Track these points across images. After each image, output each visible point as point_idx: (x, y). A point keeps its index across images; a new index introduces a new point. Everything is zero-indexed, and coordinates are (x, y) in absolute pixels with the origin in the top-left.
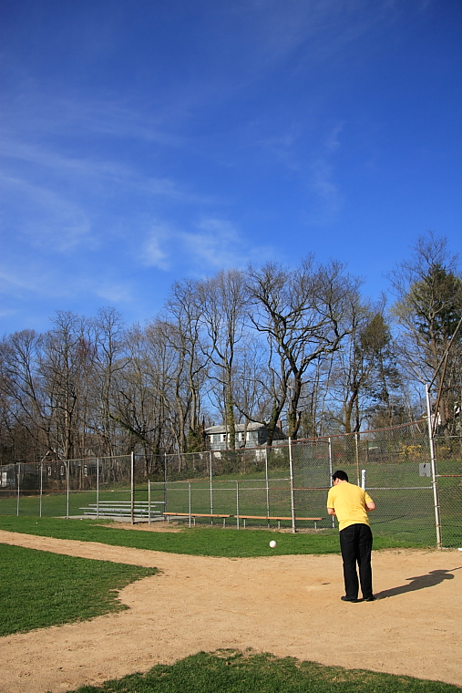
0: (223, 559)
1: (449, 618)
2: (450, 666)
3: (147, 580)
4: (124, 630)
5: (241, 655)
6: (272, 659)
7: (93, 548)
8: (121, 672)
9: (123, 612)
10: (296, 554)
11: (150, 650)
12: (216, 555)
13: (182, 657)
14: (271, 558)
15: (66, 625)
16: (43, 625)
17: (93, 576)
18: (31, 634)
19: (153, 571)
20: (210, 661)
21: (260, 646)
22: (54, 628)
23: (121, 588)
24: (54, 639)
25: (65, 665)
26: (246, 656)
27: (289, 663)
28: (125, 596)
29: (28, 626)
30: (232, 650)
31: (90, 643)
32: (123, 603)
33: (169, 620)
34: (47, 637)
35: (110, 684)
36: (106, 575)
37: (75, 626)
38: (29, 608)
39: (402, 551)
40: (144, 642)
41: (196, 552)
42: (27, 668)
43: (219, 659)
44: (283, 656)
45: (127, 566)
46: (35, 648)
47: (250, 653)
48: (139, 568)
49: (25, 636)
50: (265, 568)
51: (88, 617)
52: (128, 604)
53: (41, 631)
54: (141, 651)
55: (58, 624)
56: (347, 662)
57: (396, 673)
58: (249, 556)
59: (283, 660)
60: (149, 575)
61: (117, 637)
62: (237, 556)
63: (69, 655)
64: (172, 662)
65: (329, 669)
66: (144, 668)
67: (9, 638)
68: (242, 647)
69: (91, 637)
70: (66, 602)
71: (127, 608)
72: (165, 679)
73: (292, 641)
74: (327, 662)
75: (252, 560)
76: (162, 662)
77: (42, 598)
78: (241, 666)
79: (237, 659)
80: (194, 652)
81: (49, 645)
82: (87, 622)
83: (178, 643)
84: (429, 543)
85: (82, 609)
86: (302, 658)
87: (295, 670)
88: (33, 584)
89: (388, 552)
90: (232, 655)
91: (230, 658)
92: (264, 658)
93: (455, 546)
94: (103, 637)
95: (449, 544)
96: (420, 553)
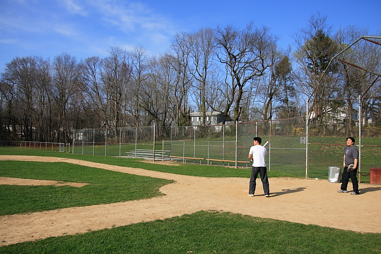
0: (204, 178)
1: (306, 204)
2: (303, 219)
3: (170, 185)
4: (166, 202)
5: (218, 212)
6: (231, 214)
7: (139, 171)
8: (170, 216)
11: (180, 209)
12: (200, 176)
13: (194, 212)
14: (226, 178)
15: (141, 200)
16: (131, 200)
17: (145, 182)
18: (126, 203)
19: (172, 182)
20: (206, 214)
21: (226, 210)
22: (136, 201)
23: (159, 187)
24: (137, 205)
25: (146, 213)
26: (221, 212)
27: (239, 216)
28: (162, 190)
29: (124, 200)
30: (215, 211)
31: (154, 207)
32: (162, 193)
33: (185, 200)
34: (134, 204)
35: (167, 219)
36: (151, 182)
37: (144, 200)
38: (121, 194)
39: (289, 178)
40: (177, 207)
41: (190, 175)
42: (131, 213)
43: (210, 213)
45: (159, 179)
46: (130, 207)
48: (165, 180)
49: (124, 203)
51: (149, 197)
52: (165, 193)
53: (131, 202)
54: (176, 210)
55: (137, 199)
56: (262, 216)
57: (282, 220)
59: (236, 214)
60: (170, 183)
61: (165, 205)
62: (210, 177)
63: (147, 210)
64: (190, 213)
65: (255, 218)
66: (180, 215)
67: (118, 203)
68: (218, 210)
69: (153, 205)
70: (137, 192)
71: (165, 195)
72: (188, 219)
73: (239, 209)
74: (254, 216)
75: (217, 178)
76: (186, 213)
77: (125, 190)
78: (219, 215)
79: (217, 214)
80: (199, 210)
81: (137, 207)
82: (149, 199)
83: (191, 207)
84: (302, 176)
85: (145, 194)
86: (244, 214)
87: (241, 218)
88: (118, 185)
89: (282, 178)
91: (214, 213)
92: (228, 213)
93: (314, 177)
94: (158, 204)
95: (311, 176)
96: (297, 179)
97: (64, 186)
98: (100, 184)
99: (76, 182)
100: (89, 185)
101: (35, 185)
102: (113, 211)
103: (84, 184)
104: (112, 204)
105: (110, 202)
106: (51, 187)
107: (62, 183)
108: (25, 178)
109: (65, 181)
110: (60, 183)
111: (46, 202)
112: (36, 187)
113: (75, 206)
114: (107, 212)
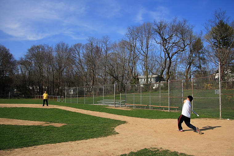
0: (147, 119)
1: (228, 141)
3: (123, 125)
4: (118, 140)
5: (159, 150)
6: (169, 152)
7: (103, 114)
8: (119, 153)
9: (117, 135)
10: (171, 118)
11: (128, 147)
12: (144, 118)
13: (139, 150)
14: (163, 119)
15: (99, 138)
16: (92, 138)
17: (105, 123)
18: (88, 140)
19: (124, 122)
20: (149, 151)
21: (165, 148)
22: (95, 139)
23: (115, 127)
24: (96, 142)
25: (101, 150)
26: (161, 150)
27: (176, 153)
28: (117, 129)
29: (87, 138)
30: (156, 148)
31: (108, 144)
32: (116, 132)
33: (133, 138)
34: (94, 142)
36: (109, 123)
37: (102, 138)
38: (86, 132)
39: (208, 119)
40: (125, 144)
41: (138, 117)
42: (89, 151)
43: (152, 151)
44: (173, 151)
45: (116, 120)
46: (90, 145)
47: (161, 149)
48: (120, 121)
49: (86, 141)
50: (162, 122)
51: (106, 135)
53: (91, 140)
54: (125, 147)
55: (96, 137)
56: (196, 154)
58: (156, 119)
59: (173, 152)
60: (123, 123)
61: (117, 142)
62: (152, 118)
63: (102, 147)
64: (136, 151)
66: (127, 153)
67: (81, 141)
68: (159, 147)
69: (108, 142)
70: (98, 131)
71: (118, 133)
73: (175, 146)
74: (188, 154)
75: (157, 120)
76: (132, 151)
77: (90, 129)
78: (159, 153)
79: (158, 151)
80: (143, 148)
81: (95, 144)
82: (106, 137)
83: (137, 145)
84: (217, 117)
85: (103, 133)
86: (180, 152)
88: (86, 125)
89: (203, 119)
90: (156, 150)
91: (155, 151)
92: (167, 151)
93: (227, 118)
94: (112, 142)
95: (224, 117)
96: (214, 120)
97: (48, 126)
98: (74, 125)
99: (58, 123)
100: (66, 125)
101: (29, 125)
102: (75, 148)
103: (63, 124)
104: (77, 141)
105: (75, 140)
106: (39, 127)
107: (48, 124)
108: (25, 120)
109: (51, 122)
110: (47, 123)
111: (30, 139)
112: (29, 127)
113: (48, 143)
114: (71, 149)
